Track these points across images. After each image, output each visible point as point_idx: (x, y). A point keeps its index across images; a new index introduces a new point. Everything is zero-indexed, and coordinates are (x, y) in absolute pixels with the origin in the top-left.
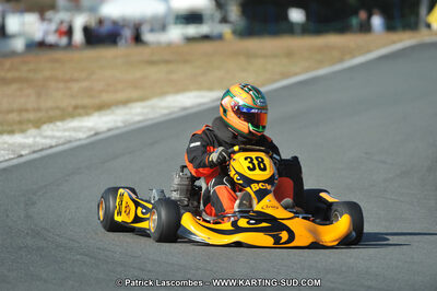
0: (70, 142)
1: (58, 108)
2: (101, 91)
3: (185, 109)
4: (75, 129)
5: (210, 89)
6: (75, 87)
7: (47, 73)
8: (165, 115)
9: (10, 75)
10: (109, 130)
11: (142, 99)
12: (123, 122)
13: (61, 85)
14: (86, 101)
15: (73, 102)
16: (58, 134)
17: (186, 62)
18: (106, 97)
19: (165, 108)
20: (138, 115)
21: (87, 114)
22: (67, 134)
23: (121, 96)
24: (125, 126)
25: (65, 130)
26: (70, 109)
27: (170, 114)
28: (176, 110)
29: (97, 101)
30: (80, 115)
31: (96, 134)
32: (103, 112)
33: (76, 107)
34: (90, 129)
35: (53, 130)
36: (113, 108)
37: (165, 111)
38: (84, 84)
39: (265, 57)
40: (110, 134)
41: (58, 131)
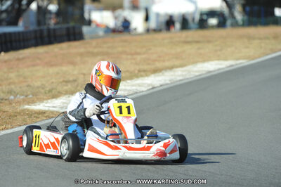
0: (136, 93)
1: (127, 71)
2: (155, 60)
3: (210, 72)
4: (139, 85)
5: (226, 59)
6: (139, 58)
7: (120, 49)
8: (197, 76)
9: (96, 50)
10: (161, 86)
11: (182, 66)
12: (170, 81)
13: (129, 57)
14: (146, 67)
15: (138, 68)
16: (128, 88)
17: (209, 42)
18: (158, 65)
19: (196, 72)
20: (179, 76)
21: (147, 76)
22: (134, 88)
23: (167, 64)
24: (172, 83)
25: (133, 86)
26: (136, 71)
27: (200, 75)
28: (204, 72)
29: (152, 67)
30: (142, 76)
31: (153, 88)
32: (157, 74)
33: (139, 71)
34: (149, 85)
35: (125, 86)
36: (163, 72)
37: (197, 74)
38: (144, 56)
39: (260, 39)
40: (162, 88)
41: (128, 86)
